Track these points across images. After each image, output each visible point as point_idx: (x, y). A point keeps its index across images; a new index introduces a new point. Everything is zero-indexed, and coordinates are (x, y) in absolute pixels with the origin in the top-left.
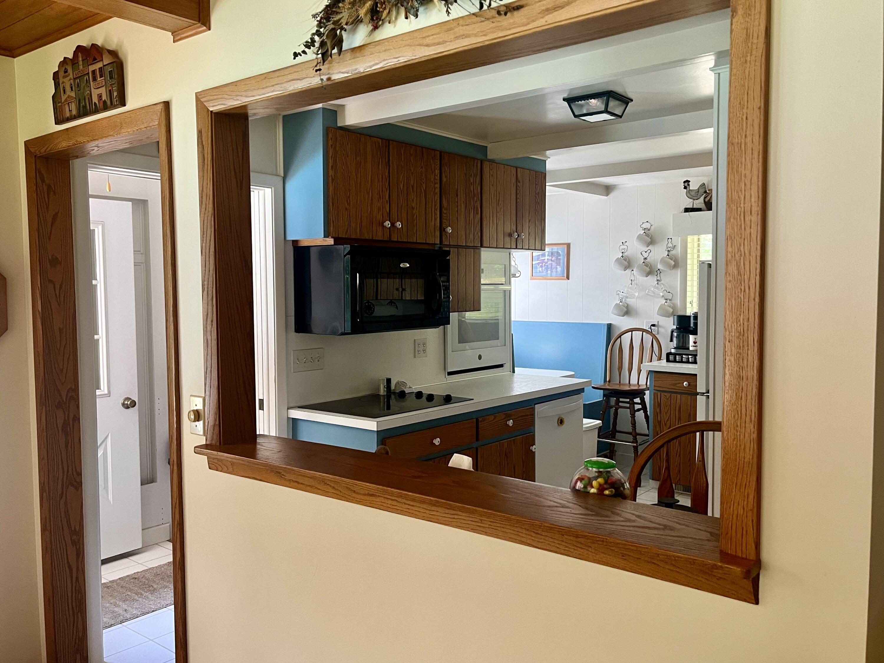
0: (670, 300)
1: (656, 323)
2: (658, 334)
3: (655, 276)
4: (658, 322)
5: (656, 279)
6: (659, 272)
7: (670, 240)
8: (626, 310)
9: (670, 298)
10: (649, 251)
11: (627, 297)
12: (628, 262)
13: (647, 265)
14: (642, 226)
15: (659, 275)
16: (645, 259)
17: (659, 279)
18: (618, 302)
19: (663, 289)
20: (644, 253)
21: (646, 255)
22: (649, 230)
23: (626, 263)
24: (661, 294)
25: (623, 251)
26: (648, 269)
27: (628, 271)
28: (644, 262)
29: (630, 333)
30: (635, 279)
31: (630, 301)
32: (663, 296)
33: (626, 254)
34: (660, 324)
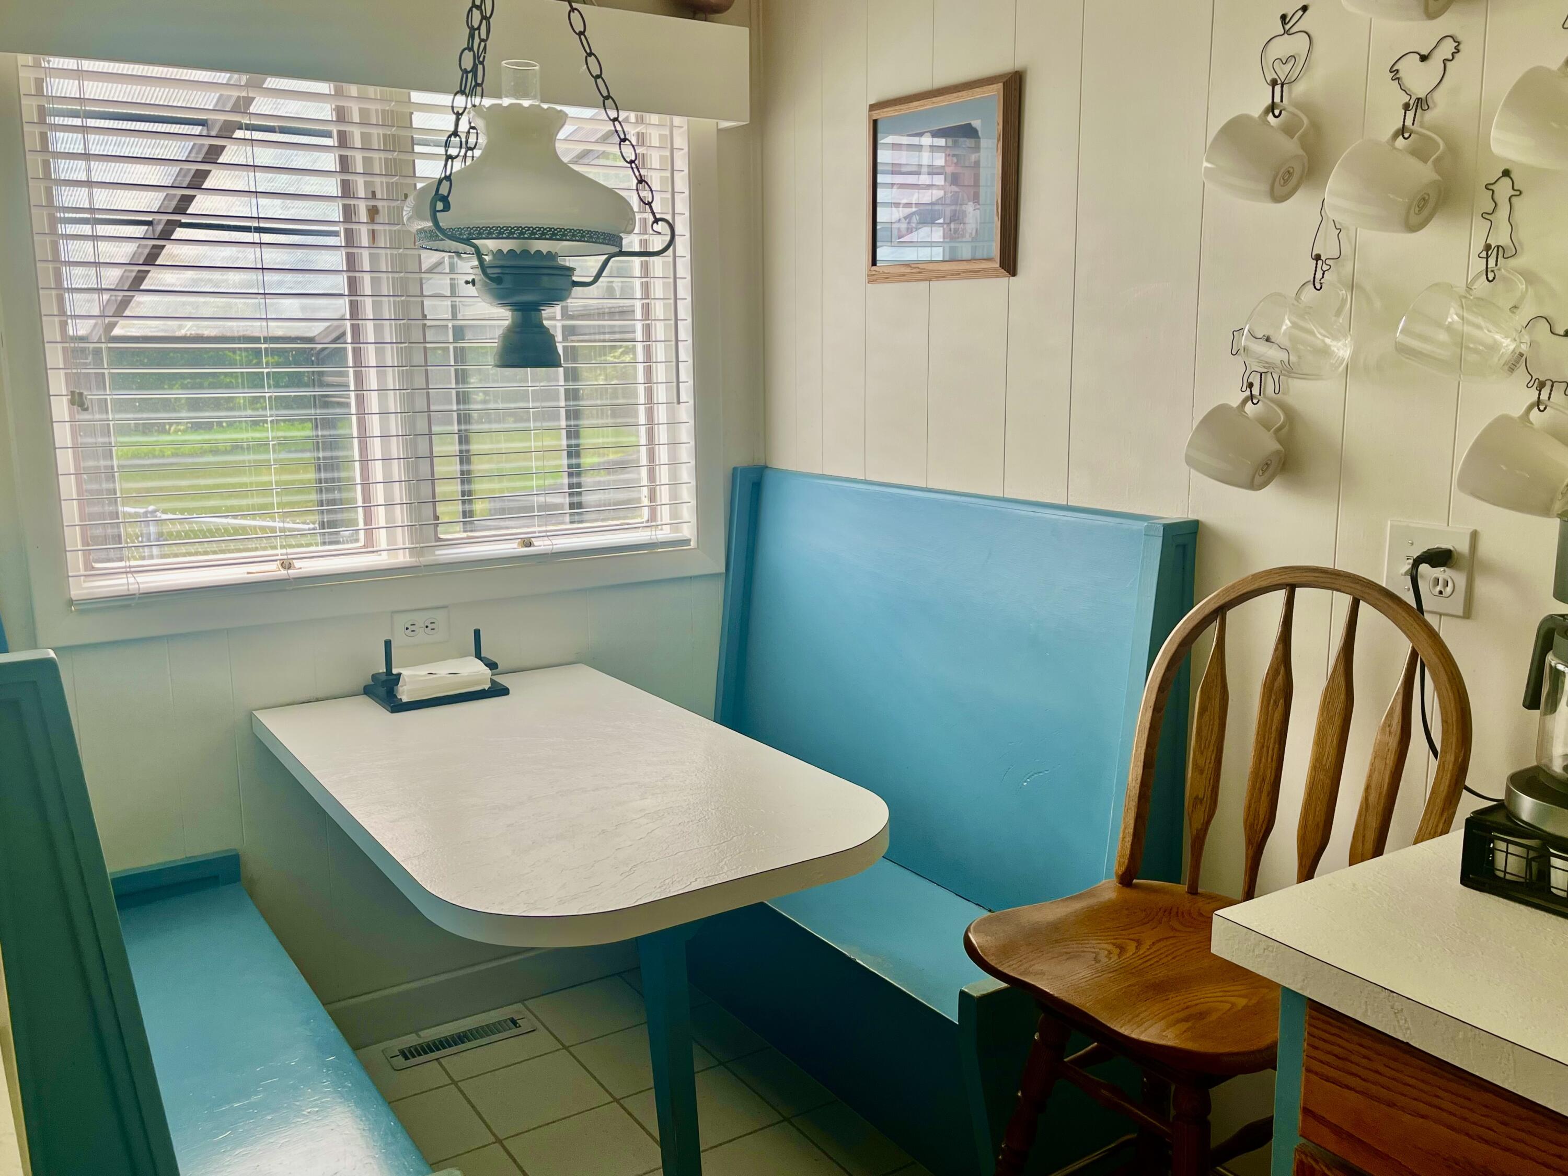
1: (1461, 545)
2: (1468, 613)
4: (1474, 536)
8: (1274, 446)
12: (1304, 146)
13: (1419, 150)
15: (1503, 211)
17: (1501, 238)
18: (1235, 398)
19: (1529, 311)
20: (1411, 69)
23: (1291, 146)
24: (1508, 345)
25: (1283, 72)
26: (1425, 173)
28: (1402, 131)
29: (1281, 595)
30: (1347, 249)
31: (1306, 395)
32: (1518, 361)
33: (1299, 89)
34: (1488, 548)
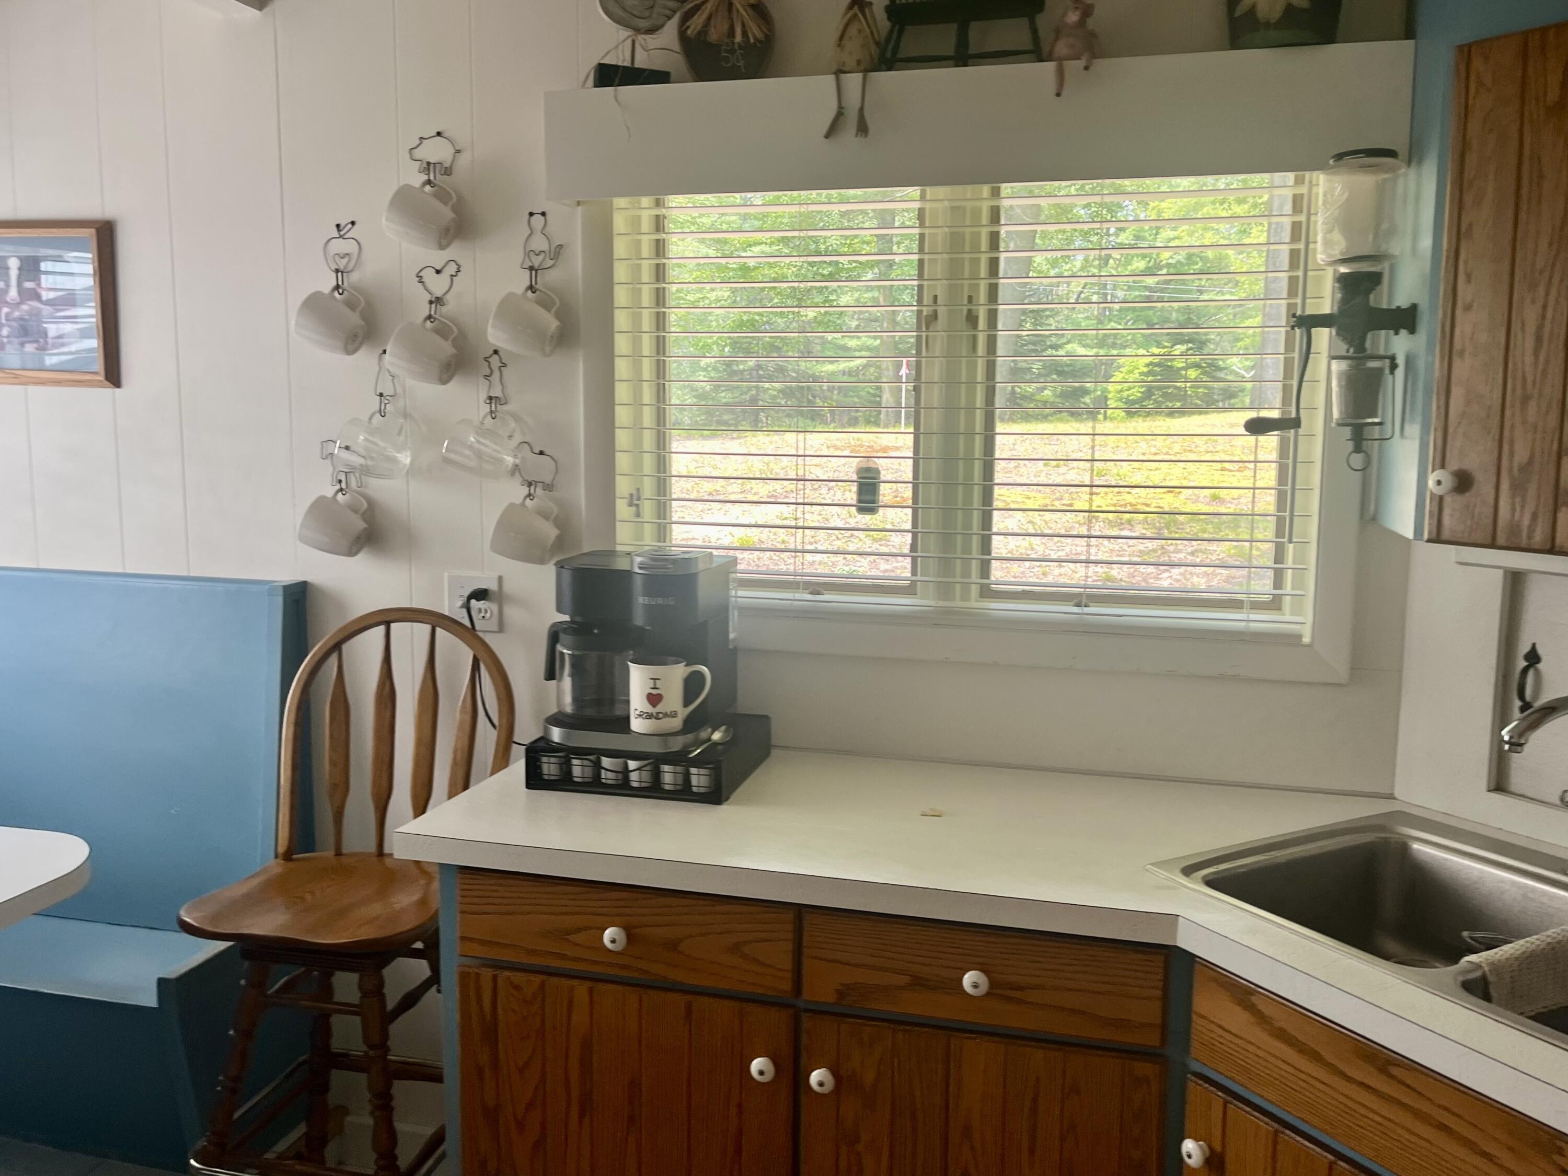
0: (549, 487)
1: (492, 586)
2: (501, 628)
3: (482, 379)
4: (500, 579)
5: (483, 396)
6: (495, 360)
7: (538, 220)
8: (362, 525)
9: (548, 480)
10: (452, 269)
11: (366, 471)
12: (363, 318)
13: (443, 332)
14: (418, 153)
15: (496, 375)
16: (437, 301)
17: (496, 392)
18: (330, 491)
19: (518, 438)
20: (430, 277)
21: (438, 285)
22: (448, 171)
23: (355, 319)
24: (510, 460)
25: (342, 263)
26: (447, 349)
27: (364, 358)
28: (429, 317)
29: (381, 629)
30: (399, 390)
31: (380, 488)
32: (516, 469)
33: (355, 277)
34: (508, 587)
